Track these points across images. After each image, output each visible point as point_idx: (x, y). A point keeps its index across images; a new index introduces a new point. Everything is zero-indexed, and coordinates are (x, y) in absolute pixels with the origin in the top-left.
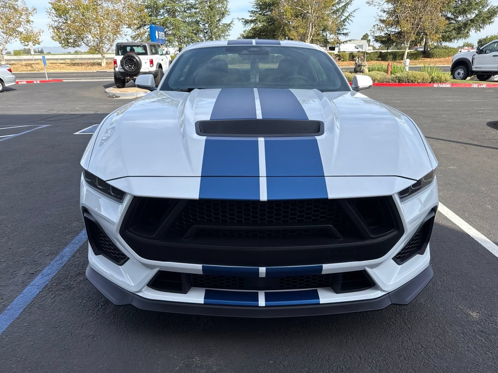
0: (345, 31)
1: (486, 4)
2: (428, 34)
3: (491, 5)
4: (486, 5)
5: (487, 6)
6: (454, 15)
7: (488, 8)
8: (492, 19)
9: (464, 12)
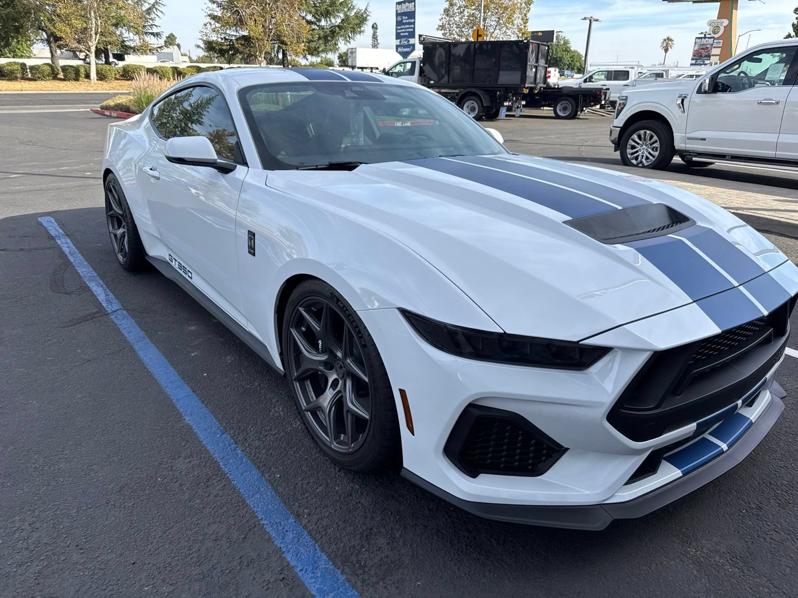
0: (155, 30)
1: (352, 5)
2: (289, 43)
3: (357, 7)
4: (352, 7)
5: (354, 8)
6: (315, 18)
7: (355, 11)
8: (363, 27)
9: (327, 14)
